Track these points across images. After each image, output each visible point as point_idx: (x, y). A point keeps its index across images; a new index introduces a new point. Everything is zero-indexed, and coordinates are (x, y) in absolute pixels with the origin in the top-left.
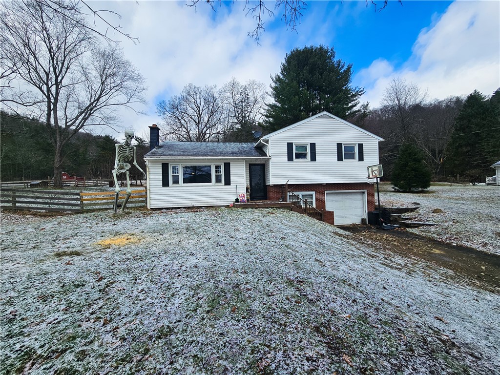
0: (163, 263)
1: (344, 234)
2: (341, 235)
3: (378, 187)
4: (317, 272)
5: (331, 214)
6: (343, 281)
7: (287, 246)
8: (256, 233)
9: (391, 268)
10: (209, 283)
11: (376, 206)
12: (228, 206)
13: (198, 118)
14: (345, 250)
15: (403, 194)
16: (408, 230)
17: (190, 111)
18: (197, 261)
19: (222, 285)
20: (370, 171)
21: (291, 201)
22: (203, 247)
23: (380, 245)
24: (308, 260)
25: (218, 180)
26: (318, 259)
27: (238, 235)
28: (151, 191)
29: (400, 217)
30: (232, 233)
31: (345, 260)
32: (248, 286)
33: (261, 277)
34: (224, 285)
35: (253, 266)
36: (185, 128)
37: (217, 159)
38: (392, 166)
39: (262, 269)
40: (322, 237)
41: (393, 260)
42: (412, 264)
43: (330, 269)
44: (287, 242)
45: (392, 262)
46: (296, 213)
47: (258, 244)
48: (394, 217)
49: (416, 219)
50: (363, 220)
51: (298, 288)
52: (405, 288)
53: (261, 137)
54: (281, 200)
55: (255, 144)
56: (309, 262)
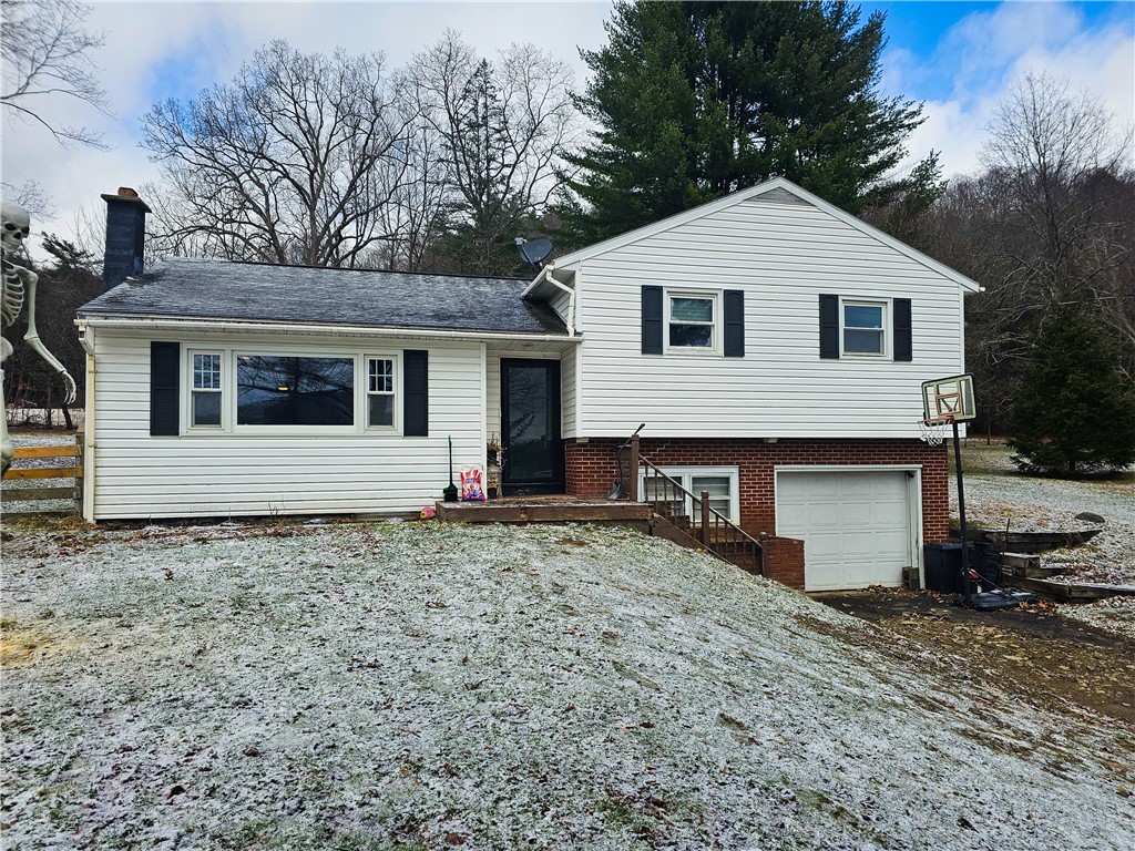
0: (116, 742)
1: (836, 622)
2: (823, 628)
3: (958, 456)
4: (722, 764)
5: (795, 549)
6: (815, 800)
7: (618, 667)
8: (511, 620)
9: (994, 748)
10: (300, 817)
11: (952, 522)
12: (414, 517)
13: (312, 177)
14: (835, 681)
15: (1048, 484)
16: (1065, 610)
17: (279, 149)
18: (261, 729)
19: (351, 826)
20: (932, 398)
21: (652, 498)
22: (294, 675)
23: (962, 663)
24: (695, 718)
25: (380, 414)
26: (732, 715)
27: (439, 625)
28: (103, 452)
29: (1033, 564)
30: (418, 621)
31: (829, 720)
32: (455, 826)
33: (511, 786)
34: (357, 826)
35: (482, 745)
36: (259, 212)
37: (376, 335)
38: (1016, 383)
39: (518, 755)
40: (753, 632)
41: (1004, 718)
42: (1069, 735)
43: (772, 755)
44: (621, 652)
45: (1000, 725)
46: (665, 543)
47: (511, 659)
48: (1014, 563)
49: (1090, 573)
50: (908, 575)
51: (644, 830)
52: (1038, 822)
53: (549, 260)
54: (614, 497)
55: (526, 288)
56: (697, 728)
